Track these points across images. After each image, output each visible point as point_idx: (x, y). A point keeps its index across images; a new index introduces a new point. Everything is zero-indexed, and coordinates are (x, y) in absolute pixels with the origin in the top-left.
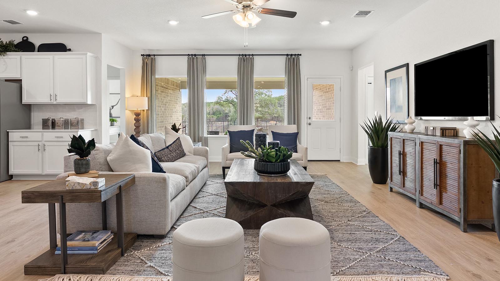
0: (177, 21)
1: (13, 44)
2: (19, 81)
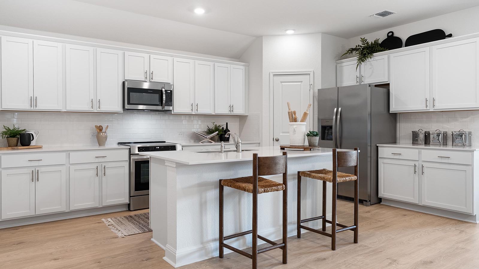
1: (378, 44)
2: (386, 86)
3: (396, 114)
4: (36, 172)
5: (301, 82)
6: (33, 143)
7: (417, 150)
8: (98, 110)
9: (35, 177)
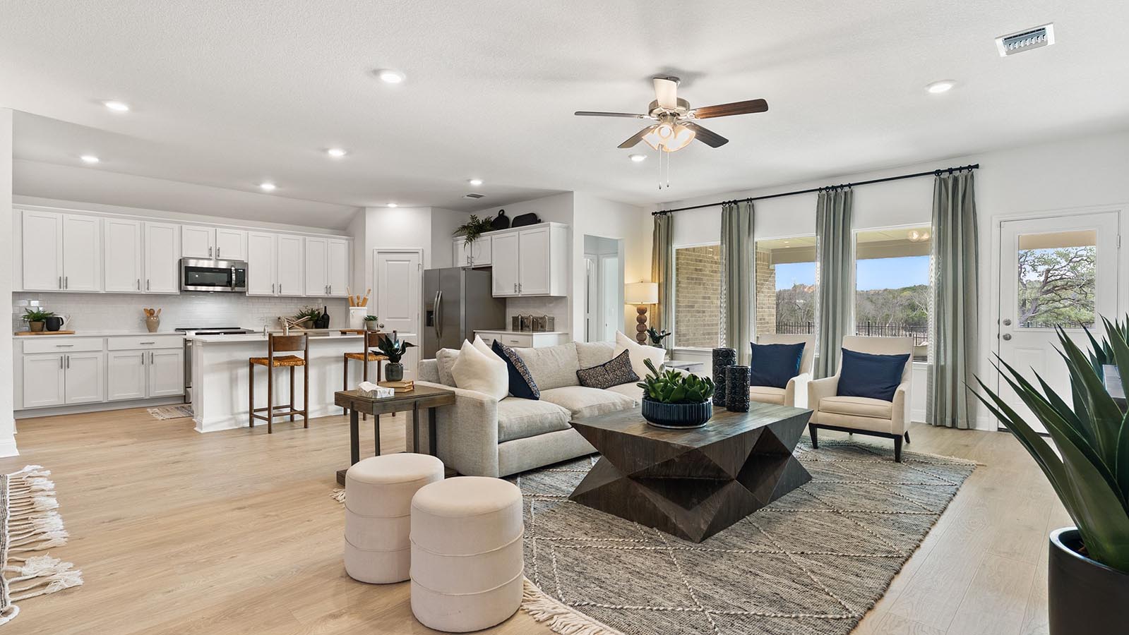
0: (643, 155)
1: (491, 221)
2: (489, 269)
3: (505, 298)
4: (66, 358)
5: (409, 261)
6: (62, 328)
7: (500, 335)
8: (148, 292)
9: (65, 363)
